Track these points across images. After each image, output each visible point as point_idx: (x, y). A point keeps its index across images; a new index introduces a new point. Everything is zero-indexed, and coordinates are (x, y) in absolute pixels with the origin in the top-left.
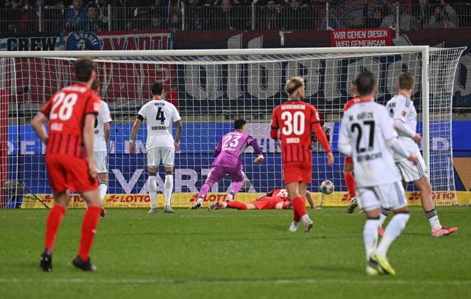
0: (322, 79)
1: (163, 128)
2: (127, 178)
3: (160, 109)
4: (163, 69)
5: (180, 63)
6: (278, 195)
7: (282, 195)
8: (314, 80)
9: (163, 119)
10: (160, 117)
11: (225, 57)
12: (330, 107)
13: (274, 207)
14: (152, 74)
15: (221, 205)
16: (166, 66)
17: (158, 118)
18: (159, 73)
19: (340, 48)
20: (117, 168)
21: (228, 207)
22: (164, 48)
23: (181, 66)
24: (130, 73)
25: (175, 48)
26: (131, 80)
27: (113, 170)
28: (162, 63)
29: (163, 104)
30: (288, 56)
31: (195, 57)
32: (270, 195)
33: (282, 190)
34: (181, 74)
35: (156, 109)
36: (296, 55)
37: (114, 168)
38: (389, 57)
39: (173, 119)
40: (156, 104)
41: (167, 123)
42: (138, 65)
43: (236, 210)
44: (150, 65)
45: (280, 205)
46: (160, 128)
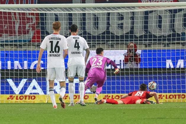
0: (133, 23)
1: (79, 53)
2: (17, 85)
3: (76, 41)
4: (30, 16)
5: (41, 12)
6: (136, 95)
7: (138, 95)
8: (127, 23)
9: (78, 47)
10: (77, 46)
11: (71, 9)
12: (137, 40)
13: (134, 103)
14: (23, 19)
15: (103, 102)
16: (33, 14)
17: (75, 47)
18: (28, 19)
19: (144, 3)
20: (11, 78)
21: (107, 102)
22: (32, 3)
23: (42, 14)
24: (10, 18)
25: (38, 3)
26: (10, 23)
27: (7, 80)
28: (30, 12)
29: (78, 38)
30: (109, 8)
31: (52, 9)
32: (130, 95)
33: (138, 92)
34: (42, 19)
35: (74, 41)
36: (114, 8)
37: (8, 78)
38: (174, 10)
39: (84, 47)
40: (74, 38)
41: (81, 50)
42: (15, 14)
43: (111, 104)
44: (22, 13)
45: (139, 101)
46: (77, 53)
